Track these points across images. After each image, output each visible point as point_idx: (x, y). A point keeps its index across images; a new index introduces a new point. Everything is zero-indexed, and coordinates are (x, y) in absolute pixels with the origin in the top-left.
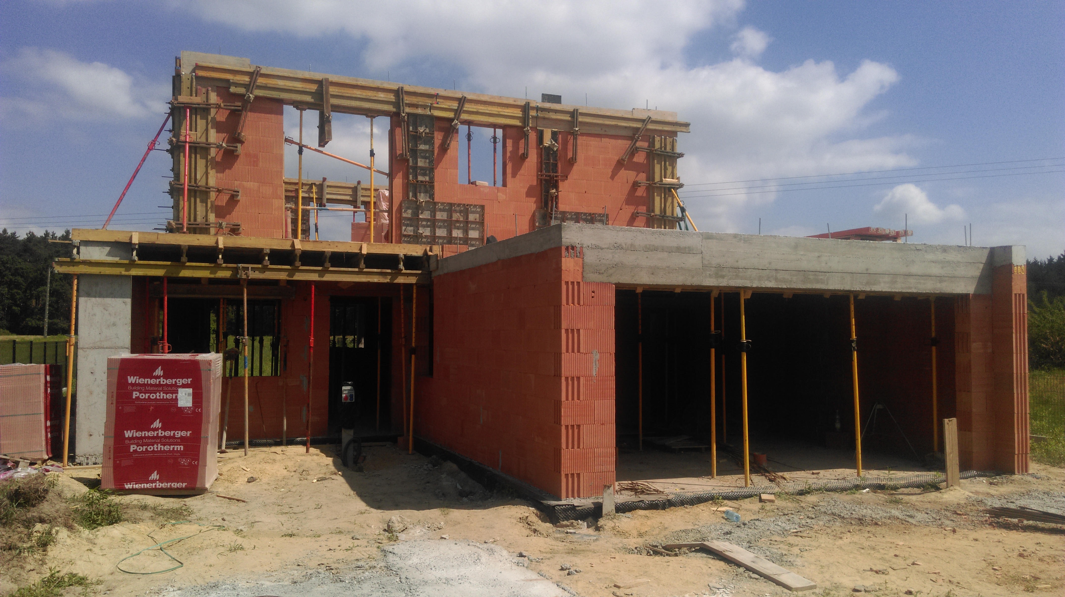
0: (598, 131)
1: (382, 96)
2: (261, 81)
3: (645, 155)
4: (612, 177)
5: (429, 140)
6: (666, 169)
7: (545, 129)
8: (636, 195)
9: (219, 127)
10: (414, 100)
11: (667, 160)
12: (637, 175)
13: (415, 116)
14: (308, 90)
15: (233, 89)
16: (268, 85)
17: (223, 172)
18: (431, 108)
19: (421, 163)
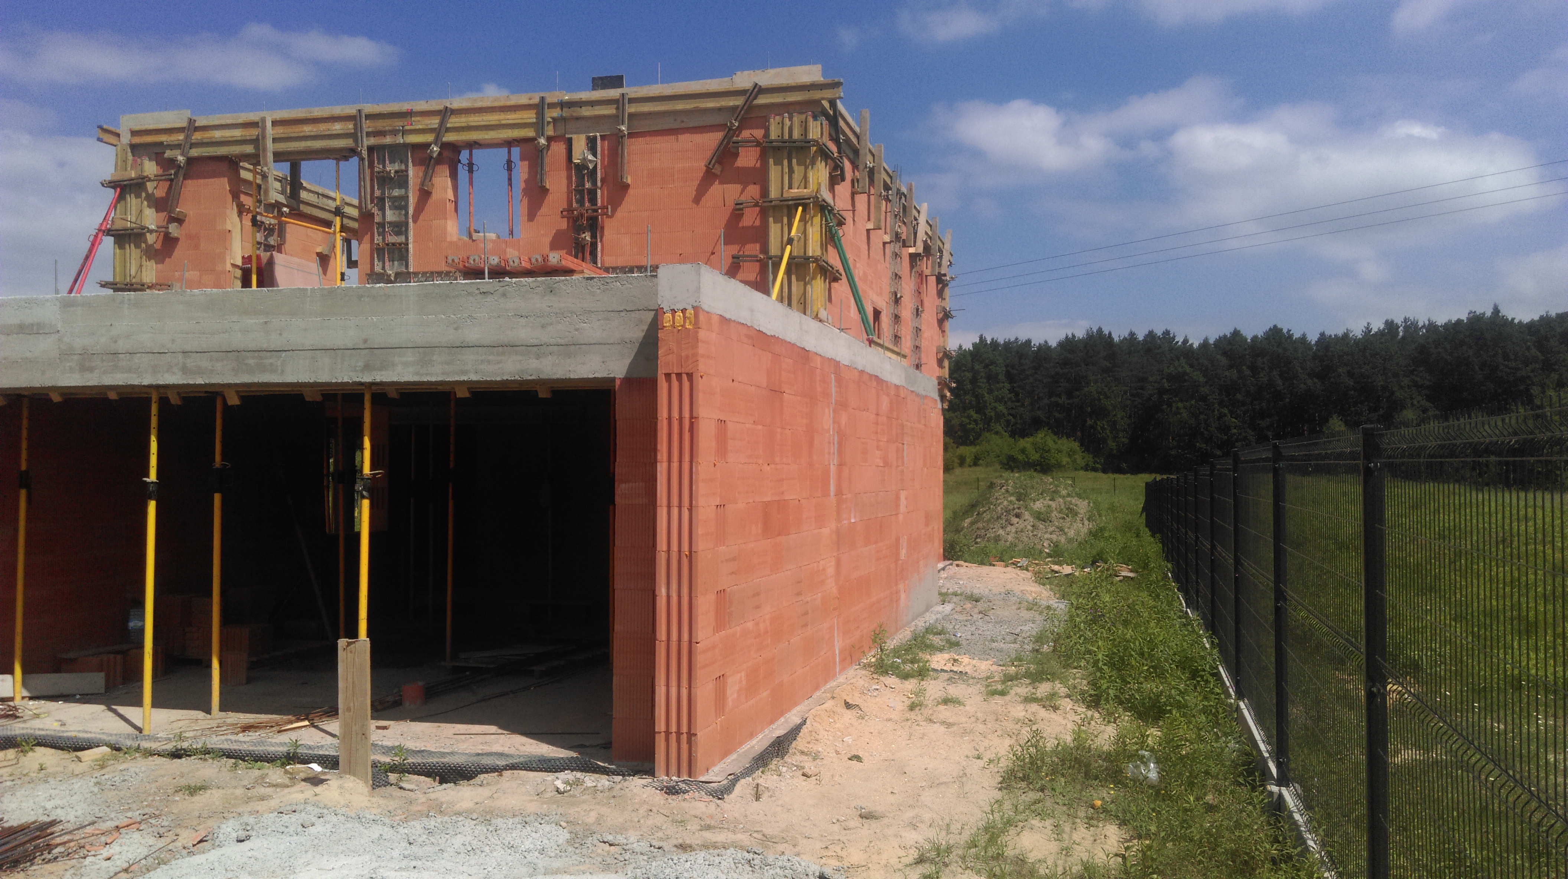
0: (669, 124)
1: (337, 127)
2: (197, 136)
3: (758, 153)
4: (697, 200)
5: (402, 180)
6: (791, 171)
7: (574, 136)
8: (741, 225)
9: (160, 205)
10: (381, 125)
11: (794, 155)
12: (743, 191)
13: (381, 148)
14: (248, 138)
15: (168, 154)
16: (205, 141)
17: (162, 262)
18: (404, 132)
19: (390, 215)
